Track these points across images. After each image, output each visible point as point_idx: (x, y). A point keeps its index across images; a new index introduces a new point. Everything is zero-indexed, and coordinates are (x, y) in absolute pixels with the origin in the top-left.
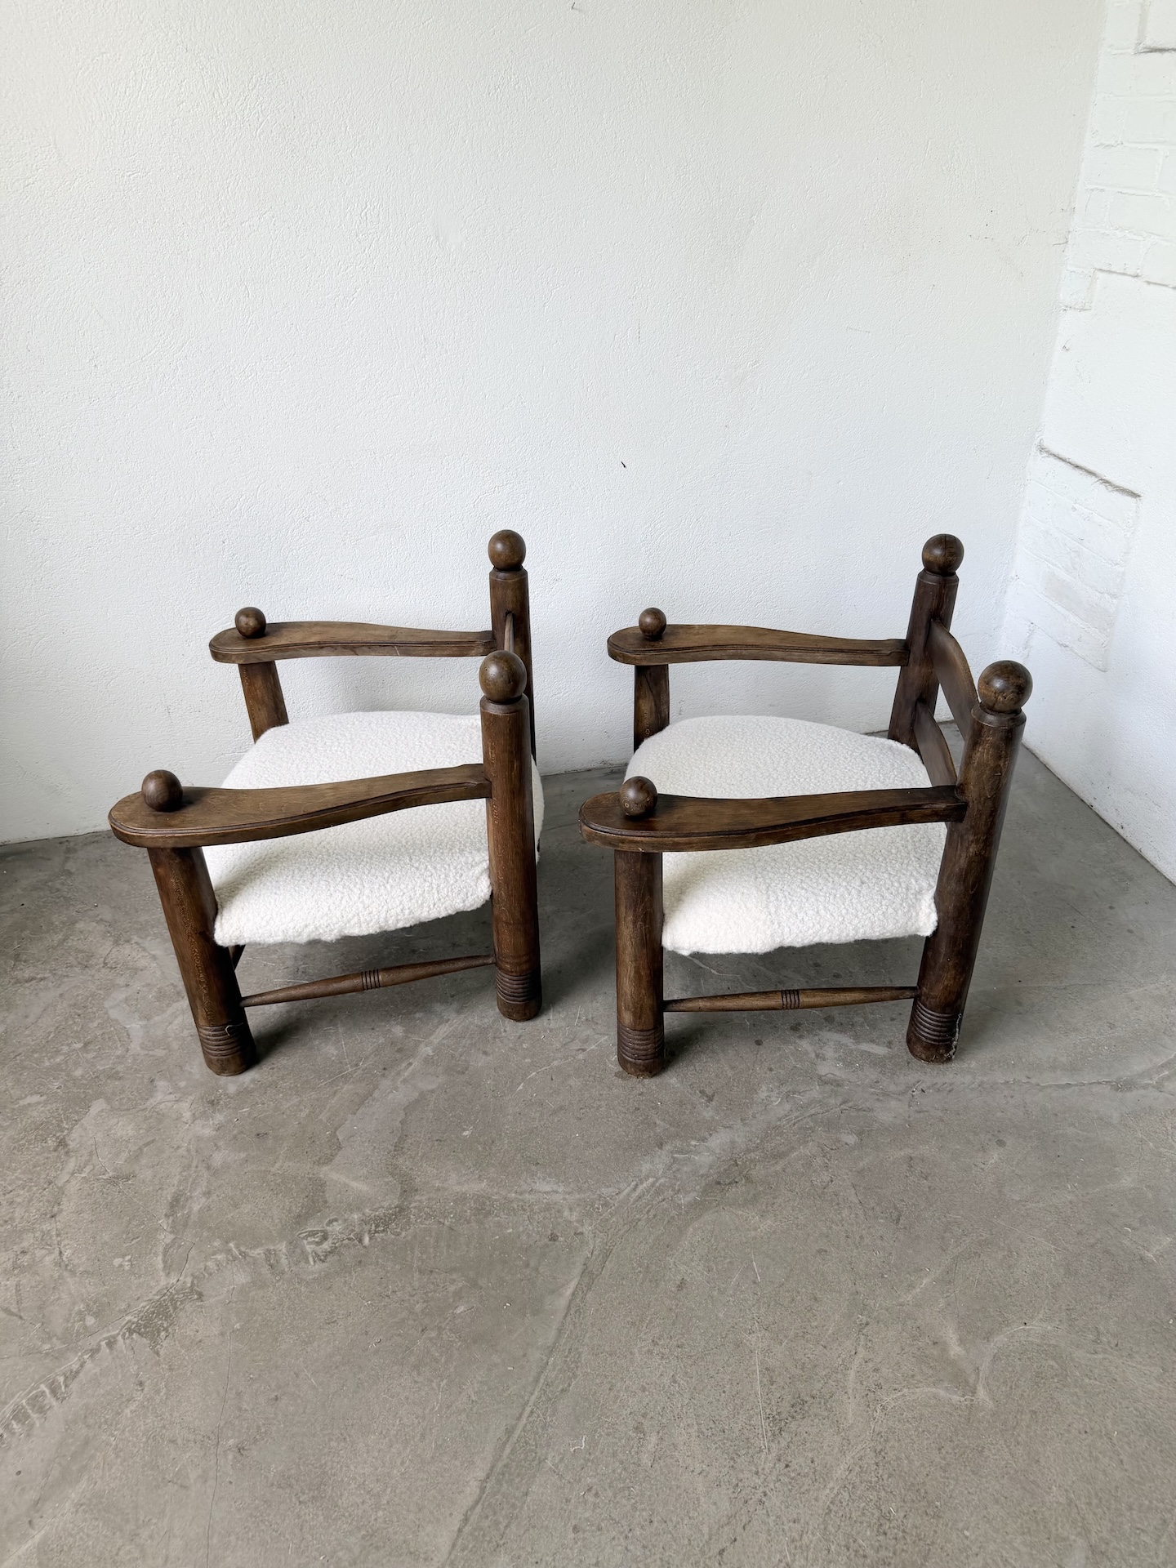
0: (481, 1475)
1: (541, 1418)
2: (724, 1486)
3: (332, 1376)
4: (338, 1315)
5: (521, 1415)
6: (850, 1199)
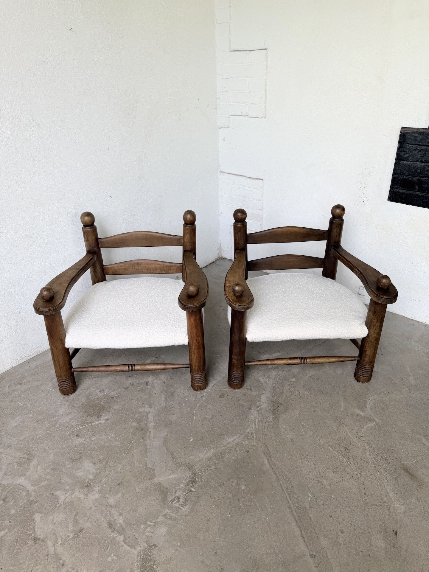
1: (294, 498)
5: (288, 501)
6: (308, 394)
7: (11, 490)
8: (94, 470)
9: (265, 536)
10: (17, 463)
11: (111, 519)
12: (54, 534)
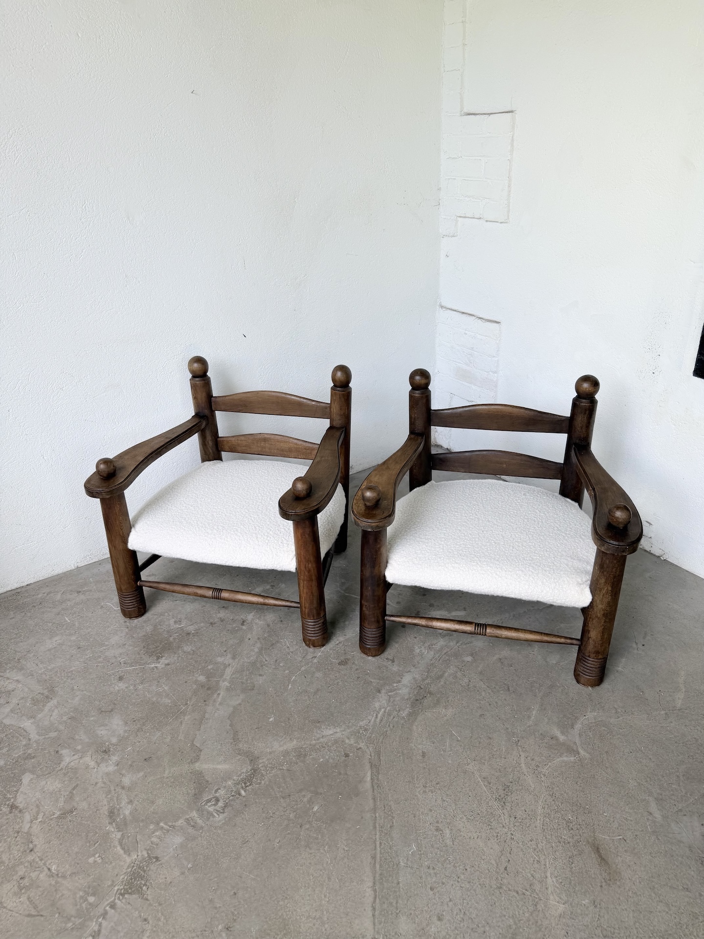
0: (371, 884)
1: (387, 844)
2: (492, 839)
3: (261, 869)
4: (247, 836)
5: (375, 847)
6: (482, 687)
7: (10, 734)
8: (121, 732)
9: (316, 890)
10: (33, 699)
11: (116, 806)
12: (37, 805)
